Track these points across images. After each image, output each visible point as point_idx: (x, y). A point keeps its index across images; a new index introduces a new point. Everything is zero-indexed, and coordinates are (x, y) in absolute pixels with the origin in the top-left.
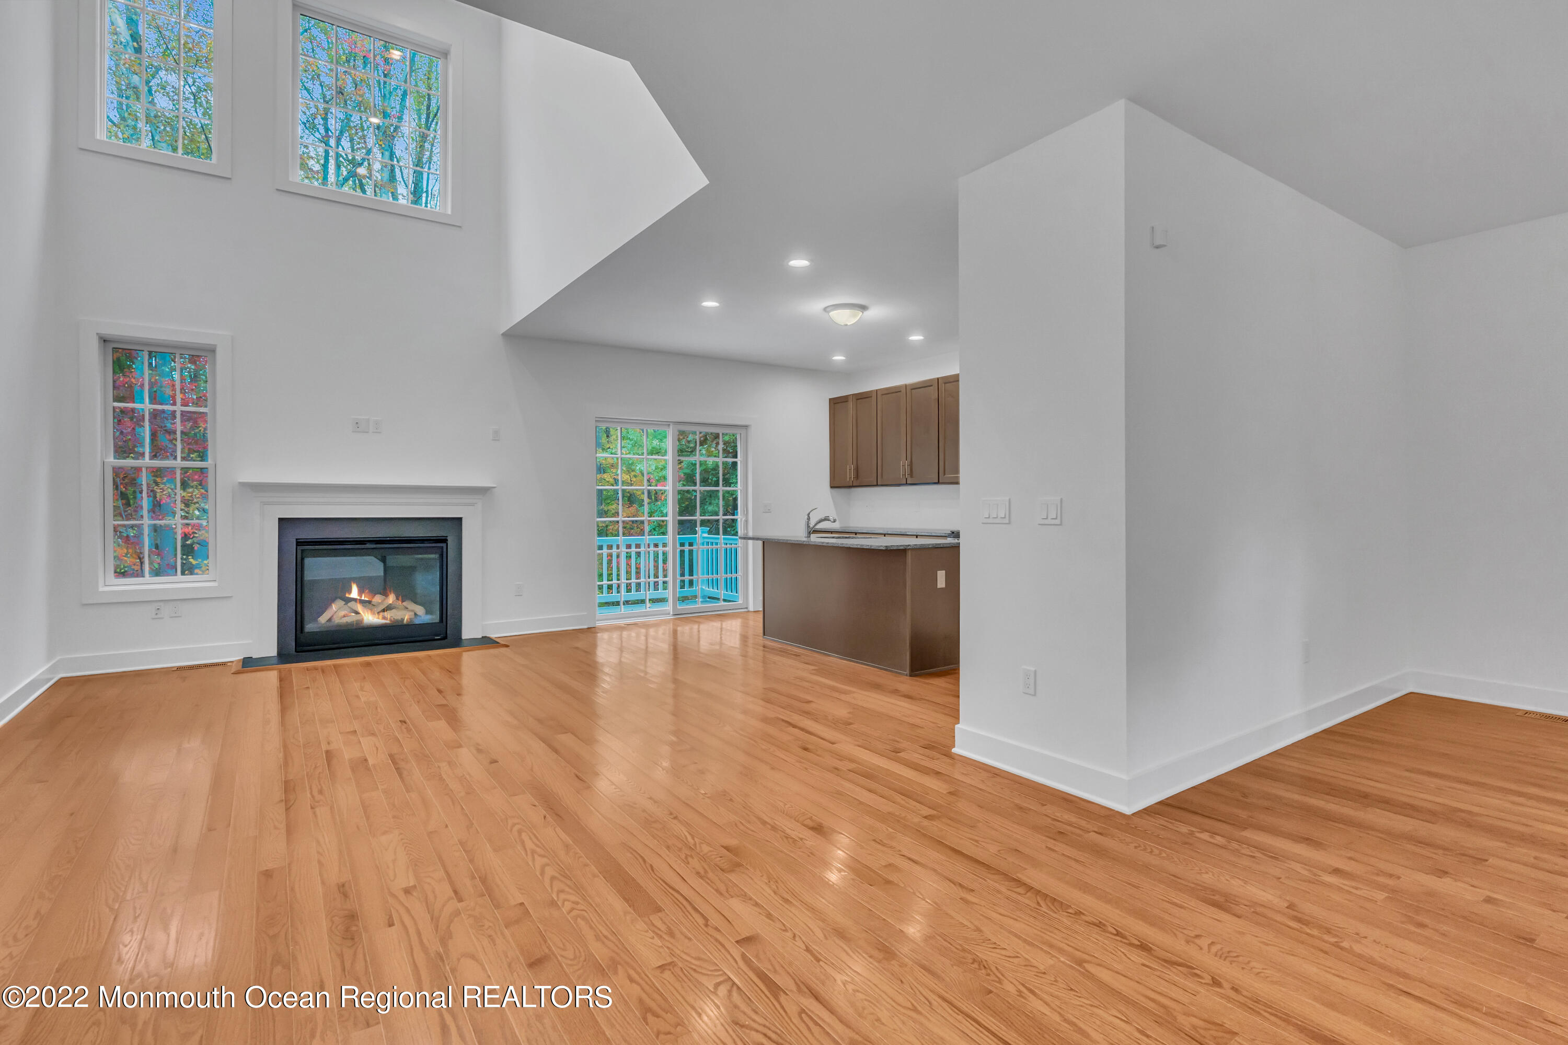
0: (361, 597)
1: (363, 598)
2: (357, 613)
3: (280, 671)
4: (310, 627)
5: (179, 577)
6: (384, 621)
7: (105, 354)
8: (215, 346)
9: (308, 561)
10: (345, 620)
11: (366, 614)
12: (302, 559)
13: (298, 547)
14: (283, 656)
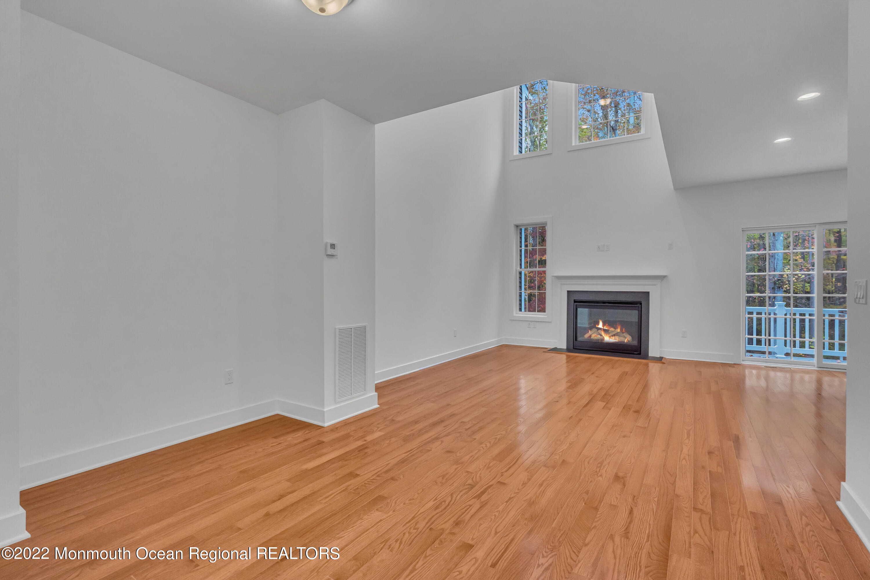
0: (604, 327)
1: (605, 328)
2: (601, 335)
3: (567, 356)
4: (580, 339)
5: (536, 313)
6: (615, 341)
7: (517, 230)
8: (547, 222)
9: (579, 309)
10: (596, 338)
11: (606, 336)
12: (576, 309)
13: (575, 303)
14: (568, 350)
